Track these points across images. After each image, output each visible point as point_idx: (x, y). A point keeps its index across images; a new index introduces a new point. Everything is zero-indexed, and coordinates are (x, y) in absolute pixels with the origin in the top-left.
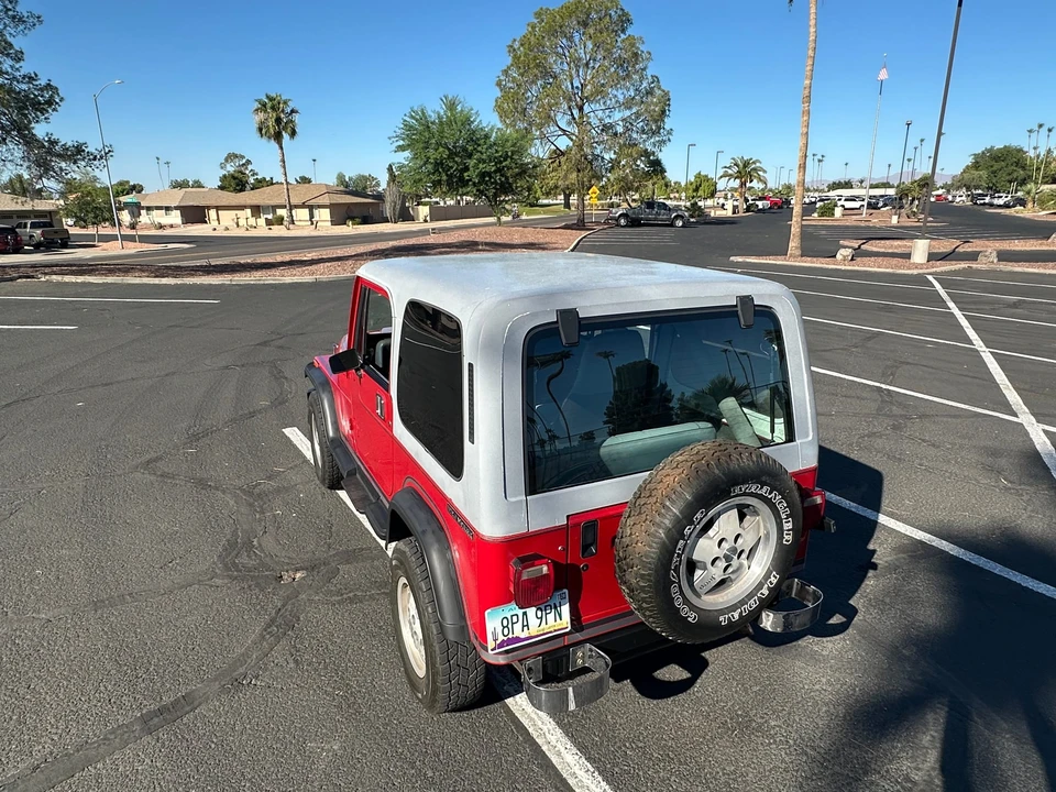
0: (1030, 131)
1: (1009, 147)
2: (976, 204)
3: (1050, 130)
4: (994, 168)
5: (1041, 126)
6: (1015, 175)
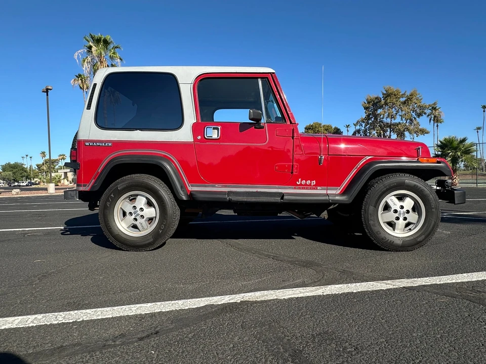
0: (23, 157)
1: (17, 163)
2: (11, 186)
3: (31, 158)
4: (14, 171)
5: (27, 156)
6: (23, 174)
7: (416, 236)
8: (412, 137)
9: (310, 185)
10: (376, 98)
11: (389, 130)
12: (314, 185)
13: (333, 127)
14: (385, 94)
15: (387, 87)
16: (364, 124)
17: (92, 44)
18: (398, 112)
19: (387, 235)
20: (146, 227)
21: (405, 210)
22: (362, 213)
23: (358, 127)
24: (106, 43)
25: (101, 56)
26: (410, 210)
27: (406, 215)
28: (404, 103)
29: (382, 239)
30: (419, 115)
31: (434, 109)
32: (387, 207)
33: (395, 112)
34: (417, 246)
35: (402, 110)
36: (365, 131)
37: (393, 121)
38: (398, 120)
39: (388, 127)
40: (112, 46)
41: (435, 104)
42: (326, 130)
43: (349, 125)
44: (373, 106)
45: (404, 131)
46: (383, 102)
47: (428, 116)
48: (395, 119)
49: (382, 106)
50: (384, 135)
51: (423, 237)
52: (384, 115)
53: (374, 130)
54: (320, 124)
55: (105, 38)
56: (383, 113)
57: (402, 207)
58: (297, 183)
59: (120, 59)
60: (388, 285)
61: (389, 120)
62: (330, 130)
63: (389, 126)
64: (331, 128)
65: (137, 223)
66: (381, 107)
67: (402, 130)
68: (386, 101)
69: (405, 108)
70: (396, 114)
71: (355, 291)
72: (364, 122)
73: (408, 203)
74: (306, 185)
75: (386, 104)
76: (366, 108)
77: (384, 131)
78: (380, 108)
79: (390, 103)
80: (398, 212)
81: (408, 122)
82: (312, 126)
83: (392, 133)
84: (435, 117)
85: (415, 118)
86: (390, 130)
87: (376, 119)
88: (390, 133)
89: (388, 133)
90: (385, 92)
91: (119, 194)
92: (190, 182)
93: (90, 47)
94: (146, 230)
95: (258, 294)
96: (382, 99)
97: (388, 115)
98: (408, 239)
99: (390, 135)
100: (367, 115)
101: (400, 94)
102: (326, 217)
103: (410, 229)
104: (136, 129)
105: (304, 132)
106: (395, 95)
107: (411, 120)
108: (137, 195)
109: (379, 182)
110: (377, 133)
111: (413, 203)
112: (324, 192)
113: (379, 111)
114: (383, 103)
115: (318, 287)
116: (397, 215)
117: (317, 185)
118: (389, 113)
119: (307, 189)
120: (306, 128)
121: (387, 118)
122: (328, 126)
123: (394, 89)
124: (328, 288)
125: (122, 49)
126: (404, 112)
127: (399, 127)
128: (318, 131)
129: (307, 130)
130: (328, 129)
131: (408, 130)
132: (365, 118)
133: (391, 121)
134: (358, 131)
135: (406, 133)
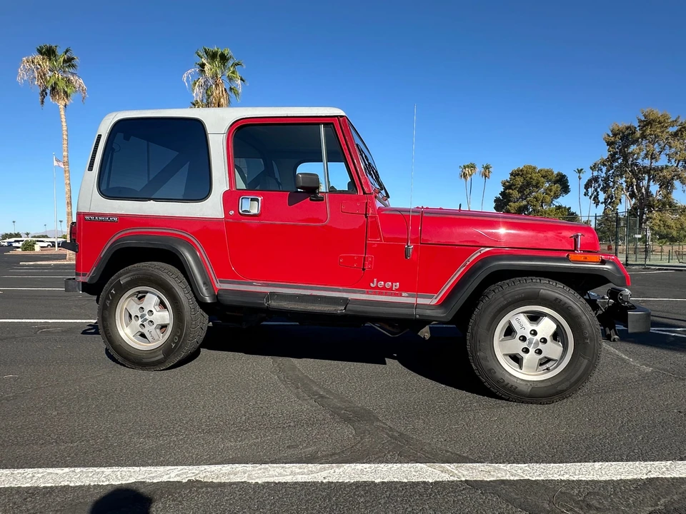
7: (556, 381)
9: (391, 289)
10: (627, 128)
11: (647, 178)
12: (396, 290)
13: (556, 172)
14: (644, 121)
15: (647, 110)
16: (604, 169)
17: (205, 62)
18: (663, 149)
19: (507, 375)
20: (156, 338)
21: (538, 337)
22: (468, 338)
23: (595, 173)
24: (224, 58)
25: (217, 77)
26: (549, 339)
27: (541, 346)
28: (675, 135)
29: (498, 382)
32: (510, 331)
33: (657, 150)
34: (556, 397)
35: (670, 147)
36: (606, 180)
37: (654, 164)
38: (662, 161)
39: (645, 173)
40: (230, 62)
42: (544, 177)
43: (582, 170)
44: (622, 140)
45: (673, 179)
46: (638, 133)
48: (657, 161)
49: (637, 141)
50: (638, 185)
51: (568, 384)
52: (638, 154)
53: (622, 177)
54: (535, 168)
55: (222, 53)
56: (638, 151)
57: (534, 333)
58: (372, 285)
59: (242, 79)
60: (443, 475)
61: (647, 163)
62: (550, 177)
63: (647, 171)
64: (552, 174)
65: (145, 331)
66: (635, 142)
67: (669, 177)
68: (644, 132)
69: (676, 143)
70: (661, 152)
71: (377, 481)
72: (604, 165)
73: (546, 327)
74: (384, 288)
75: (643, 136)
76: (610, 144)
77: (638, 179)
78: (633, 143)
79: (651, 134)
80: (527, 341)
81: (680, 164)
82: (521, 171)
83: (652, 183)
86: (649, 176)
87: (626, 160)
88: (649, 182)
89: (645, 182)
90: (643, 119)
91: (122, 290)
92: (219, 275)
93: (203, 65)
94: (157, 340)
95: (227, 468)
96: (638, 129)
97: (646, 154)
98: (543, 385)
99: (648, 186)
100: (611, 155)
101: (669, 121)
102: (427, 336)
103: (547, 369)
104: (150, 199)
105: (509, 180)
106: (660, 123)
108: (147, 292)
109: (496, 291)
110: (626, 182)
111: (554, 327)
112: (412, 300)
113: (633, 148)
114: (638, 135)
115: (327, 465)
116: (525, 345)
117: (401, 289)
118: (648, 151)
119: (386, 294)
120: (512, 174)
121: (644, 158)
122: (547, 171)
123: (658, 112)
124: (341, 470)
125: (245, 67)
126: (673, 150)
127: (665, 172)
128: (531, 178)
129: (513, 178)
130: (546, 175)
131: (680, 178)
132: (608, 158)
133: (651, 163)
134: (595, 179)
135: (677, 183)
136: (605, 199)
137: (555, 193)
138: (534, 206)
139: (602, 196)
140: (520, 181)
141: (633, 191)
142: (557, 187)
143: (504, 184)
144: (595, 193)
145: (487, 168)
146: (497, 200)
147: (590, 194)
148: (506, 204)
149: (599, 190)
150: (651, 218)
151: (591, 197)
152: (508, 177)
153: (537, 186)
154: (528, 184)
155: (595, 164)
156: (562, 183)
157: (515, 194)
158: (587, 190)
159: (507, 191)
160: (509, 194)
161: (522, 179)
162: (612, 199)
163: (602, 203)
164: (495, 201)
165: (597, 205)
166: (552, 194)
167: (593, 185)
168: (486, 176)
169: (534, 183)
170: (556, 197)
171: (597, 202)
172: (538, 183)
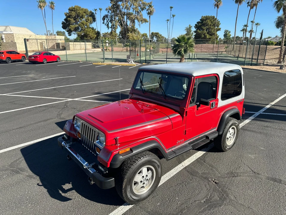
8: (139, 23)
13: (89, 11)
16: (110, 12)
18: (131, 5)
23: (107, 13)
30: (143, 9)
31: (150, 6)
35: (134, 5)
36: (112, 17)
38: (131, 11)
41: (151, 3)
42: (84, 12)
45: (135, 19)
47: (147, 10)
48: (129, 10)
50: (123, 21)
52: (123, 6)
53: (117, 16)
54: (80, 8)
61: (126, 11)
62: (87, 13)
63: (126, 14)
64: (88, 11)
69: (135, 4)
70: (130, 7)
72: (110, 10)
77: (122, 18)
82: (74, 8)
83: (128, 20)
84: (151, 11)
85: (140, 11)
86: (127, 17)
87: (118, 8)
88: (127, 20)
97: (126, 7)
99: (127, 21)
107: (138, 12)
110: (119, 19)
113: (120, 3)
120: (69, 10)
122: (85, 10)
126: (135, 6)
127: (132, 16)
128: (79, 13)
129: (70, 12)
130: (85, 12)
131: (138, 19)
132: (111, 7)
133: (127, 11)
134: (107, 16)
135: (136, 21)
136: (111, 26)
137: (90, 21)
138: (82, 27)
139: (110, 25)
140: (73, 14)
141: (122, 23)
142: (91, 18)
143: (66, 15)
144: (107, 23)
145: (52, 3)
146: (63, 23)
147: (105, 23)
148: (69, 25)
149: (109, 21)
150: (129, 36)
151: (105, 24)
152: (68, 11)
153: (82, 17)
154: (78, 16)
155: (107, 9)
156: (93, 17)
157: (72, 20)
158: (104, 21)
159: (68, 19)
160: (70, 20)
161: (75, 13)
162: (114, 26)
163: (110, 28)
164: (62, 23)
165: (108, 28)
166: (89, 21)
167: (106, 19)
168: (52, 8)
169: (81, 15)
170: (91, 23)
171: (108, 27)
172: (82, 16)
